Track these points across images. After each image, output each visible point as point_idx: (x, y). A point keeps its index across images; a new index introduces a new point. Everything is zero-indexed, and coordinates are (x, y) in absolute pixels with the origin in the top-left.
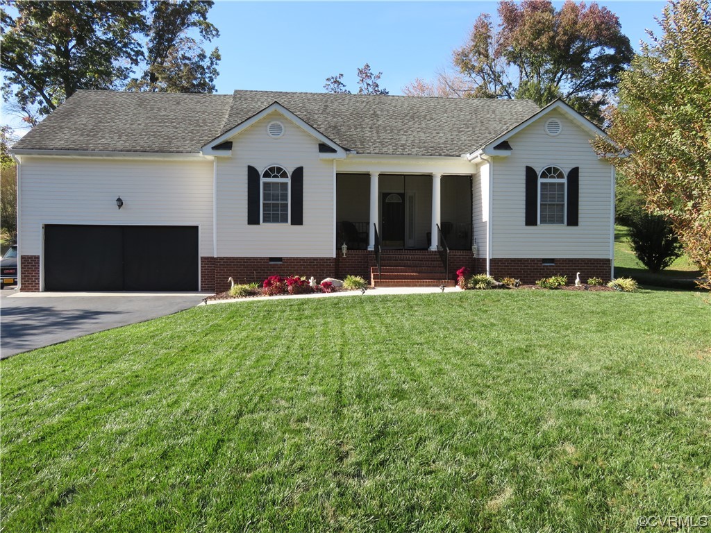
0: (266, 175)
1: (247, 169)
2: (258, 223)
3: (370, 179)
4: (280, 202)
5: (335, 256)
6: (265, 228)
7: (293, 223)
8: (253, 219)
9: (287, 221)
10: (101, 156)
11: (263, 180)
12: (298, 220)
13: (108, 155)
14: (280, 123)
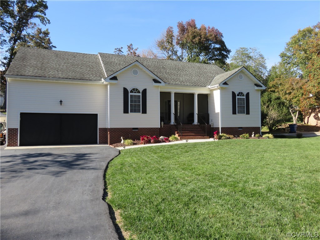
0: (131, 92)
1: (123, 89)
2: (128, 113)
3: (171, 94)
4: (137, 104)
5: (160, 127)
6: (131, 115)
7: (142, 113)
8: (126, 111)
9: (140, 112)
10: (53, 80)
11: (130, 94)
12: (144, 111)
13: (56, 80)
14: (137, 70)
